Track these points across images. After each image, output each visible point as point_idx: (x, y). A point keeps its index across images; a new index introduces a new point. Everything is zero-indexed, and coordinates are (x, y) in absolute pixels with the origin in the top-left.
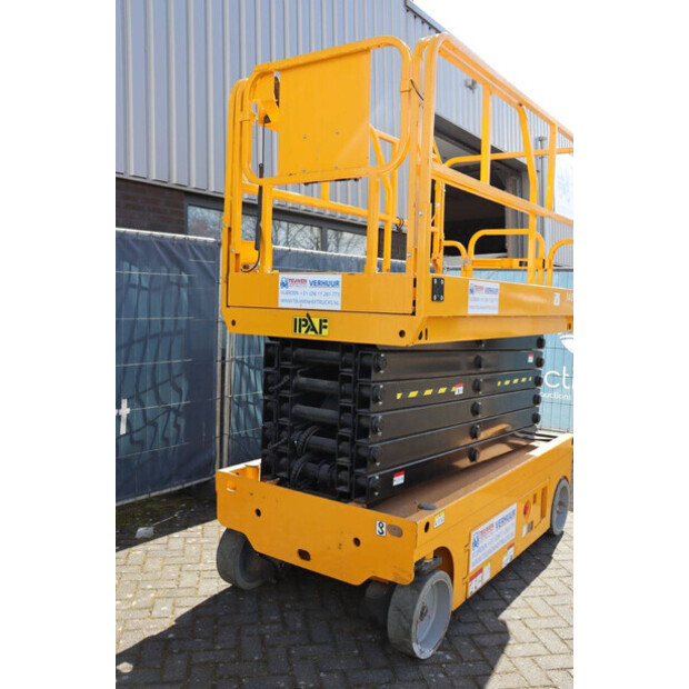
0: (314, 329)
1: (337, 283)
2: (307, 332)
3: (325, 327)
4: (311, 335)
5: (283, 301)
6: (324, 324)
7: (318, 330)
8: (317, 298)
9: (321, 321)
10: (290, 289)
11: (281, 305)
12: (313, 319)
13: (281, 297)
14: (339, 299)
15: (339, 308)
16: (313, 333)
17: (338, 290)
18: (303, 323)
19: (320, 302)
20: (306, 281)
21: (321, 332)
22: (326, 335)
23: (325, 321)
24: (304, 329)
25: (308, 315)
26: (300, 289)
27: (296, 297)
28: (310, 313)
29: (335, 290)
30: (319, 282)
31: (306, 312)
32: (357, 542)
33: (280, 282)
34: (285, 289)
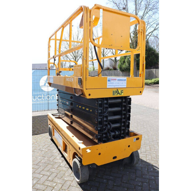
0: (119, 94)
1: (125, 80)
2: (117, 95)
3: (122, 93)
5: (108, 86)
6: (122, 92)
8: (120, 84)
10: (111, 82)
12: (119, 91)
13: (108, 84)
14: (126, 84)
15: (126, 87)
16: (119, 95)
17: (126, 82)
18: (116, 92)
20: (116, 79)
23: (122, 91)
24: (116, 94)
25: (117, 90)
26: (114, 82)
27: (113, 84)
28: (118, 89)
29: (125, 82)
30: (120, 80)
31: (117, 89)
32: (129, 146)
33: (108, 80)
34: (109, 82)
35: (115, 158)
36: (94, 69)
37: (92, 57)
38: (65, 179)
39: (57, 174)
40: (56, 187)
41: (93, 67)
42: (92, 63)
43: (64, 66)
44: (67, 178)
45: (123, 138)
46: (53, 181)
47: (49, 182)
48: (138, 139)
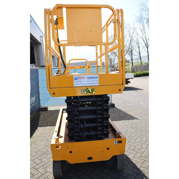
0: (89, 92)
1: (97, 77)
2: (87, 93)
3: (94, 91)
4: (89, 94)
5: (75, 84)
6: (93, 90)
7: (91, 92)
8: (90, 82)
9: (92, 89)
10: (78, 80)
11: (75, 86)
12: (89, 89)
13: (75, 83)
14: (98, 82)
15: (98, 85)
16: (89, 93)
17: (98, 79)
18: (85, 91)
19: (91, 83)
20: (85, 77)
21: (92, 93)
22: (94, 93)
23: (94, 89)
24: (85, 93)
25: (87, 88)
26: (83, 80)
27: (81, 83)
28: (88, 87)
29: (96, 79)
30: (90, 78)
31: (86, 87)
32: (108, 149)
33: (74, 78)
34: (76, 80)
35: (90, 158)
36: (142, 63)
37: (139, 51)
38: (48, 170)
39: (45, 163)
40: (35, 176)
41: (141, 61)
42: (140, 58)
43: (113, 62)
44: (49, 170)
45: (101, 139)
46: (38, 170)
47: (34, 169)
48: (120, 142)
